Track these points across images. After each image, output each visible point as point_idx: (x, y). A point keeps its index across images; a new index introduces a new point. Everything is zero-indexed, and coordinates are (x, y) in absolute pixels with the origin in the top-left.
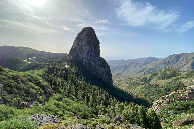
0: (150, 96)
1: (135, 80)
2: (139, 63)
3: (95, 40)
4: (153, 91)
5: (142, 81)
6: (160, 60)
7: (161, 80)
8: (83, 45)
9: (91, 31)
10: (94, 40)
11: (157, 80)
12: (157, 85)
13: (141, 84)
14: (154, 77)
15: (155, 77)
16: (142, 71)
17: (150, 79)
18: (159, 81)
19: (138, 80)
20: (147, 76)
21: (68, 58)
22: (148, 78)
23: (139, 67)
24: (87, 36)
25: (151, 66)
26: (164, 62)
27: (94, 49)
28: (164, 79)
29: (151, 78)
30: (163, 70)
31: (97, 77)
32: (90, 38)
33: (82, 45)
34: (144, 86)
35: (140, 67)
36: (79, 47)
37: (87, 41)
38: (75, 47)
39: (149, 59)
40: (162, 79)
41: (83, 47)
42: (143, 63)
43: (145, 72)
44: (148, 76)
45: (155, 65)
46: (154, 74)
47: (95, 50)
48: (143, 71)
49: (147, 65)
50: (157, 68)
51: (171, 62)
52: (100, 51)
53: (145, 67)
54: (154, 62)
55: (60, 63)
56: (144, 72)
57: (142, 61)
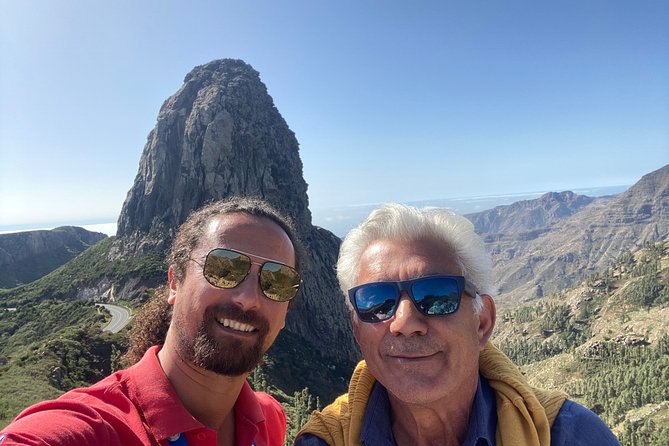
0: (622, 410)
1: (508, 332)
2: (501, 236)
3: (272, 132)
4: (632, 382)
5: (547, 334)
6: (599, 204)
7: (642, 312)
8: (210, 164)
9: (246, 84)
10: (268, 134)
11: (624, 317)
12: (640, 343)
13: (549, 352)
14: (604, 299)
15: (609, 301)
16: (525, 274)
17: (587, 315)
18: (634, 316)
19: (526, 326)
20: (563, 298)
21: (114, 255)
22: (576, 313)
23: (504, 254)
24: (224, 115)
25: (565, 241)
26: (625, 210)
27: (276, 182)
28: (659, 302)
29: (591, 306)
30: (639, 255)
31: (318, 352)
32: (244, 125)
33: (201, 170)
34: (568, 358)
35: (512, 252)
36: (182, 181)
37: (230, 141)
38: (156, 186)
39: (549, 207)
40: (648, 302)
41: (210, 178)
42: (522, 230)
43: (543, 278)
44: (573, 299)
45: (583, 233)
46: (603, 285)
47: (280, 187)
48: (532, 276)
49: (541, 239)
50: (595, 246)
51: (654, 209)
52: (306, 190)
53: (532, 249)
54: (576, 219)
55: (61, 296)
56: (537, 276)
57: (511, 223)
